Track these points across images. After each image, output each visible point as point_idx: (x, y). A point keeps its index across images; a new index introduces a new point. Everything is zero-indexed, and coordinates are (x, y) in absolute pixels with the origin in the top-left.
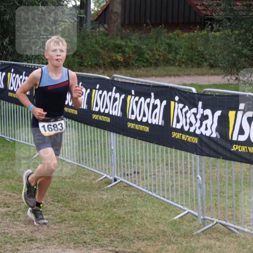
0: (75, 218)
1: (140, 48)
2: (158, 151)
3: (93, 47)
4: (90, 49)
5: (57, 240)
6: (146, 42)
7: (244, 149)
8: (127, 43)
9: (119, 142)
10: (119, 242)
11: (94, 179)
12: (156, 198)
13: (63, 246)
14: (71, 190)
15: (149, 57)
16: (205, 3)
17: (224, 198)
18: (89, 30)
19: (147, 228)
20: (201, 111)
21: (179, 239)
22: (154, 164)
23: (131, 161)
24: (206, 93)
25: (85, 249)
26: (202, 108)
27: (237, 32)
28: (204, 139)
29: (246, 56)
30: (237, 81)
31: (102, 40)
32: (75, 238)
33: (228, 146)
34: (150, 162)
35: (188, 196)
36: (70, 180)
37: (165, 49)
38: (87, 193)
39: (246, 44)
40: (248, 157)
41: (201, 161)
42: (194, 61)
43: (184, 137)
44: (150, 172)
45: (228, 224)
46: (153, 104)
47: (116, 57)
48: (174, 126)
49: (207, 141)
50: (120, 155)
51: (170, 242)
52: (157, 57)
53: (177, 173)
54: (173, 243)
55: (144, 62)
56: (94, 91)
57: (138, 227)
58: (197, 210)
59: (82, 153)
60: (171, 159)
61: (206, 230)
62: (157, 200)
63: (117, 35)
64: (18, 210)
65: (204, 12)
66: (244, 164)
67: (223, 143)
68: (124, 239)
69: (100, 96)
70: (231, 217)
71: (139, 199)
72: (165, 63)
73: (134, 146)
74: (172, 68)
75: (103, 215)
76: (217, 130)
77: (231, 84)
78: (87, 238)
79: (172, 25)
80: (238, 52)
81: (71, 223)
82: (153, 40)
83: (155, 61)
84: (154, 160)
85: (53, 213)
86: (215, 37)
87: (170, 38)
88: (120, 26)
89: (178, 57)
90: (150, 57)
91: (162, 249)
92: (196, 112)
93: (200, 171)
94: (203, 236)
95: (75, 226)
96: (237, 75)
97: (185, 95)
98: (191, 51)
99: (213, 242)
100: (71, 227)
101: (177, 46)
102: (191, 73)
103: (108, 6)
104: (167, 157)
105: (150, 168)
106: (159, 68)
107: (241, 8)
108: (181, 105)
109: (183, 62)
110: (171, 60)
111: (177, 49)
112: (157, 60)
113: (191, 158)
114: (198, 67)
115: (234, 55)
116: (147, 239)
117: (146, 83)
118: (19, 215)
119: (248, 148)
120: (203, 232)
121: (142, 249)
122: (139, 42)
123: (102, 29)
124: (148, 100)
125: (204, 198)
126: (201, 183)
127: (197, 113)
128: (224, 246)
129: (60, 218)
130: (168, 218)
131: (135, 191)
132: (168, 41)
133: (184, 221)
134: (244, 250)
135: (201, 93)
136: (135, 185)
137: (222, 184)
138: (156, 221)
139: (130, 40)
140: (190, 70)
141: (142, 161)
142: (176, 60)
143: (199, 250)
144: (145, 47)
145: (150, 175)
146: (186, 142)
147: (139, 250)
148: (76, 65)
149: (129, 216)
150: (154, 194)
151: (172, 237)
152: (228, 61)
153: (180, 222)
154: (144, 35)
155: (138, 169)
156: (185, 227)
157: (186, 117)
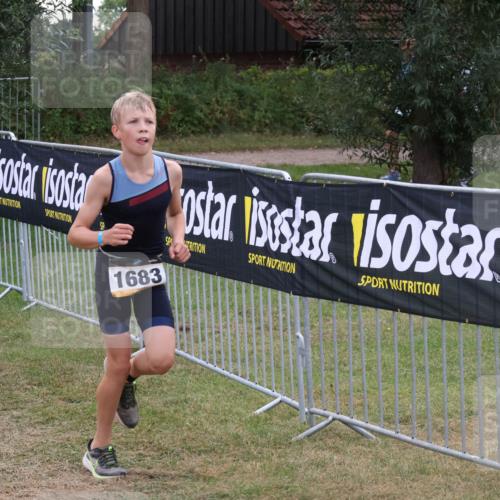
0: (72, 414)
1: (186, 99)
2: (223, 290)
5: (40, 455)
6: (196, 87)
7: (381, 283)
8: (161, 89)
10: (153, 458)
12: (223, 376)
13: (50, 466)
14: (64, 362)
15: (203, 117)
16: (303, 16)
17: (347, 374)
19: (206, 431)
20: (300, 214)
21: (265, 450)
22: (216, 313)
24: (309, 181)
26: (302, 209)
27: (363, 69)
28: (307, 265)
29: (379, 112)
30: (367, 159)
32: (74, 452)
33: (351, 277)
34: (209, 308)
35: (280, 371)
37: (233, 101)
38: (93, 367)
39: (381, 91)
40: (388, 297)
41: (303, 307)
42: (287, 122)
43: (271, 263)
44: (210, 327)
45: (355, 421)
46: (212, 202)
48: (252, 243)
49: (313, 270)
51: (249, 456)
52: (219, 115)
53: (259, 328)
54: (255, 458)
55: (193, 124)
57: (190, 429)
58: (299, 399)
60: (249, 304)
61: (315, 432)
62: (224, 379)
65: (303, 33)
66: (381, 311)
67: (342, 272)
68: (163, 451)
70: (360, 408)
71: (190, 377)
72: (233, 126)
73: (178, 280)
74: (246, 135)
76: (331, 249)
77: (356, 165)
79: (245, 56)
80: (368, 106)
81: (65, 423)
82: (209, 85)
83: (214, 122)
84: (216, 305)
85: (30, 405)
86: (324, 79)
87: (241, 80)
89: (257, 115)
90: (205, 115)
91: (234, 469)
92: (291, 216)
93: (302, 325)
94: (308, 444)
95: (71, 429)
96: (366, 147)
97: (270, 185)
98: (280, 103)
99: (327, 454)
100: (64, 432)
101: (254, 96)
102: (282, 144)
104: (240, 299)
105: (210, 321)
106: (222, 136)
107: (370, 25)
108: (264, 204)
109: (266, 125)
110: (244, 120)
111: (254, 100)
112: (219, 121)
113: (284, 301)
114: (294, 135)
115: (360, 111)
116: (205, 452)
117: (198, 163)
119: (388, 282)
120: (309, 436)
121: (197, 469)
122: (185, 88)
124: (202, 195)
125: (310, 375)
126: (304, 347)
127: (294, 218)
128: (347, 462)
129: (44, 415)
130: (244, 412)
131: (182, 363)
132: (237, 86)
133: (275, 418)
134: (385, 469)
135: (301, 181)
136: (182, 352)
137: (343, 348)
138: (223, 417)
139: (167, 83)
141: (195, 307)
142: (254, 120)
143: (302, 469)
144: (195, 96)
145: (210, 334)
146: (274, 272)
147: (191, 471)
148: (68, 132)
149: (172, 409)
150: (217, 369)
151: (253, 447)
152: (349, 121)
153: (266, 419)
154: (192, 75)
155: (187, 322)
156: (275, 429)
157: (273, 226)
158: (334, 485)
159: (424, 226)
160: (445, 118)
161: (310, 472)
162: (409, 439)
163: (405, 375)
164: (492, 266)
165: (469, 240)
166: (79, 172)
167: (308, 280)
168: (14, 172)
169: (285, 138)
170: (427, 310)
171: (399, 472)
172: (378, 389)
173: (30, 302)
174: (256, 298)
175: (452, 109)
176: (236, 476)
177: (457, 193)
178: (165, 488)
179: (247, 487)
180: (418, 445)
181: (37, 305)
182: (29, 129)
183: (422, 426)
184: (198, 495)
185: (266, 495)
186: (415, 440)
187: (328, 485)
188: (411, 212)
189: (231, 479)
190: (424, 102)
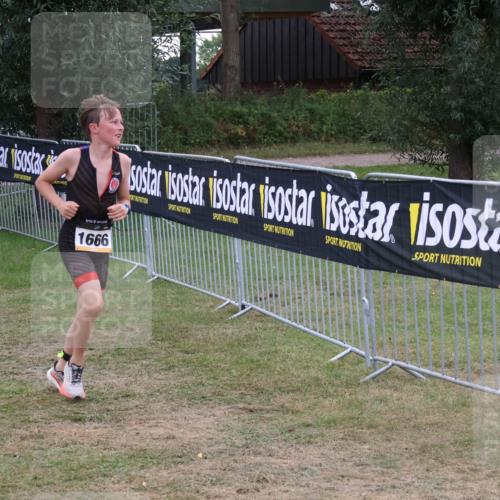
0: (188, 363)
1: (270, 117)
2: (304, 264)
3: (202, 117)
4: (197, 119)
5: (164, 395)
6: (277, 107)
8: (250, 109)
9: (247, 252)
10: (252, 396)
11: (212, 307)
12: (305, 332)
13: (172, 403)
14: (181, 322)
15: (282, 130)
16: (359, 50)
17: (402, 330)
18: (194, 92)
19: (293, 375)
20: (365, 205)
21: (340, 389)
22: (299, 282)
23: (264, 280)
24: (371, 179)
25: (205, 407)
26: (368, 200)
27: (409, 90)
28: (371, 245)
29: (423, 124)
30: (413, 161)
31: (215, 106)
32: (190, 392)
33: (405, 254)
34: (293, 278)
35: (350, 328)
36: (177, 309)
37: (306, 117)
38: (203, 326)
40: (436, 269)
41: (367, 276)
42: (349, 132)
43: (342, 243)
44: (294, 294)
45: (410, 366)
46: (297, 197)
47: (235, 129)
48: (328, 228)
49: (375, 248)
50: (249, 271)
51: (326, 395)
52: (295, 128)
53: (332, 294)
54: (331, 395)
55: (276, 137)
56: (211, 179)
58: (365, 349)
59: (194, 270)
60: (324, 275)
61: (378, 375)
62: (305, 334)
63: (236, 99)
64: (105, 353)
65: (359, 63)
66: (429, 280)
67: (399, 251)
68: (260, 391)
69: (221, 186)
70: (413, 356)
71: (279, 333)
72: (306, 137)
73: (268, 258)
74: (316, 144)
75: (228, 358)
76: (391, 232)
77: (404, 165)
78: (207, 392)
79: (314, 83)
80: (413, 119)
81: (183, 370)
82: (287, 105)
83: (291, 134)
84: (298, 276)
85: (155, 356)
87: (312, 101)
88: (240, 85)
89: (325, 128)
91: (316, 405)
92: (357, 206)
93: (367, 291)
94: (374, 385)
95: (188, 374)
97: (340, 182)
98: (343, 118)
99: (388, 392)
100: (182, 376)
101: (322, 113)
103: (220, 58)
104: (317, 272)
105: (293, 289)
106: (298, 145)
108: (336, 198)
109: (332, 135)
110: (314, 132)
111: (322, 116)
112: (296, 133)
113: (352, 273)
114: (354, 142)
115: (406, 123)
116: (293, 391)
118: (108, 360)
119: (439, 256)
120: (373, 378)
121: (287, 405)
122: (269, 107)
123: (213, 91)
124: (289, 191)
125: (374, 331)
126: (368, 309)
127: (359, 208)
128: (404, 398)
129: (167, 363)
130: (322, 359)
131: (272, 322)
132: (309, 105)
133: (346, 364)
134: (435, 403)
135: (364, 178)
136: (271, 314)
138: (306, 364)
139: (254, 104)
140: (344, 147)
141: (281, 278)
142: (323, 132)
143: (369, 404)
144: (276, 114)
145: (294, 299)
146: (345, 250)
147: (282, 406)
148: (178, 145)
149: (266, 358)
150: (300, 326)
151: (330, 387)
152: (399, 132)
153: (339, 366)
154: (274, 98)
155: (276, 290)
156: (346, 372)
157: (344, 215)
158: (394, 416)
159: (465, 213)
161: (375, 406)
162: (453, 379)
163: (448, 330)
166: (194, 175)
167: (372, 256)
168: (143, 176)
169: (347, 145)
170: (467, 279)
171: (445, 405)
172: (427, 341)
173: (153, 276)
174: (330, 271)
175: (480, 120)
176: (318, 410)
178: (262, 419)
179: (326, 418)
180: (460, 384)
181: (158, 278)
182: (149, 143)
183: (462, 369)
184: (288, 424)
185: (341, 424)
186: (458, 381)
187: (390, 416)
188: (453, 202)
189: (313, 413)
190: (458, 116)
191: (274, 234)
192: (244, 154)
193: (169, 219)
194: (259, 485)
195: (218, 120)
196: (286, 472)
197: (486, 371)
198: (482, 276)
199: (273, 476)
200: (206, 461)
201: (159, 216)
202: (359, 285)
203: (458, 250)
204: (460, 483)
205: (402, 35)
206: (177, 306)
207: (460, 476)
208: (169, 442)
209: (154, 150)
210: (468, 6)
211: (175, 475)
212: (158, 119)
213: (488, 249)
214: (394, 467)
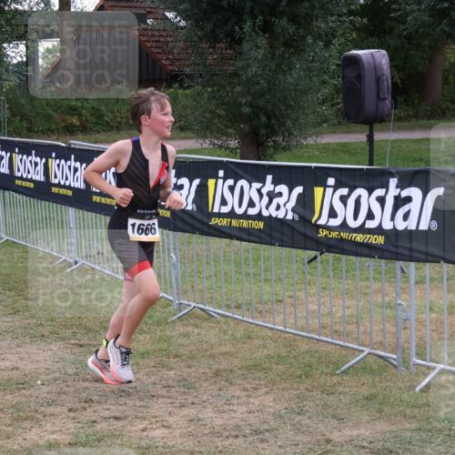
1: (99, 110)
3: (44, 109)
4: (40, 112)
5: (11, 334)
9: (79, 218)
10: (82, 334)
13: (17, 341)
15: (109, 121)
16: (170, 57)
17: (202, 279)
20: (174, 180)
21: (152, 327)
25: (44, 344)
27: (209, 89)
29: (220, 116)
30: (212, 146)
32: (32, 332)
33: (204, 219)
36: (22, 265)
40: (228, 231)
41: (174, 238)
45: (207, 308)
47: (71, 120)
51: (141, 332)
52: (119, 119)
54: (145, 332)
55: (104, 126)
56: (50, 160)
58: (172, 295)
61: (183, 315)
65: (170, 67)
66: (223, 239)
67: (199, 216)
68: (88, 330)
69: (58, 165)
70: (210, 300)
72: (128, 127)
73: (96, 223)
76: (193, 202)
77: (205, 149)
78: (46, 331)
80: (212, 112)
81: (26, 314)
83: (116, 124)
85: (4, 303)
90: (110, 119)
93: (174, 249)
94: (179, 323)
95: (30, 317)
96: (211, 138)
99: (190, 329)
100: (25, 319)
107: (213, 62)
112: (119, 123)
115: (207, 115)
120: (179, 318)
125: (180, 280)
126: (175, 263)
128: (203, 333)
129: (13, 308)
134: (226, 337)
136: (98, 268)
143: (175, 339)
144: (104, 108)
148: (25, 132)
152: (201, 122)
156: (158, 314)
158: (195, 348)
159: (251, 186)
160: (259, 119)
161: (179, 340)
162: (240, 318)
164: (293, 210)
165: (280, 194)
166: (36, 156)
167: (178, 221)
170: (252, 238)
171: (235, 338)
172: (221, 288)
173: (3, 238)
175: (265, 114)
177: (270, 166)
179: (141, 351)
180: (247, 322)
181: (7, 240)
183: (248, 310)
185: (153, 355)
186: (245, 319)
187: (191, 347)
188: (242, 178)
190: (247, 110)
191: (101, 204)
192: (78, 140)
193: (16, 192)
194: (86, 405)
195: (57, 112)
196: (108, 393)
197: (267, 311)
198: (263, 236)
199: (97, 397)
200: (44, 387)
201: (8, 189)
202: (168, 244)
203: (245, 216)
204: (245, 399)
205: (204, 45)
206: (22, 263)
207: (245, 393)
208: (14, 372)
209: (4, 135)
210: (254, 23)
211: (18, 398)
212: (7, 111)
213: (268, 215)
214: (193, 388)
